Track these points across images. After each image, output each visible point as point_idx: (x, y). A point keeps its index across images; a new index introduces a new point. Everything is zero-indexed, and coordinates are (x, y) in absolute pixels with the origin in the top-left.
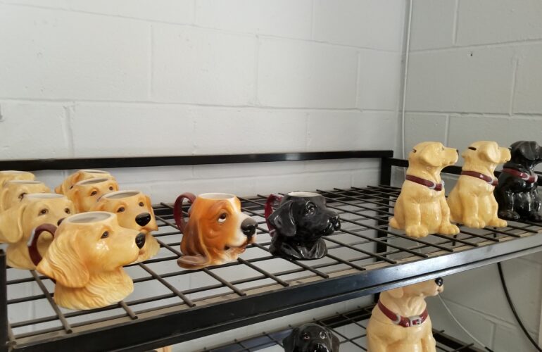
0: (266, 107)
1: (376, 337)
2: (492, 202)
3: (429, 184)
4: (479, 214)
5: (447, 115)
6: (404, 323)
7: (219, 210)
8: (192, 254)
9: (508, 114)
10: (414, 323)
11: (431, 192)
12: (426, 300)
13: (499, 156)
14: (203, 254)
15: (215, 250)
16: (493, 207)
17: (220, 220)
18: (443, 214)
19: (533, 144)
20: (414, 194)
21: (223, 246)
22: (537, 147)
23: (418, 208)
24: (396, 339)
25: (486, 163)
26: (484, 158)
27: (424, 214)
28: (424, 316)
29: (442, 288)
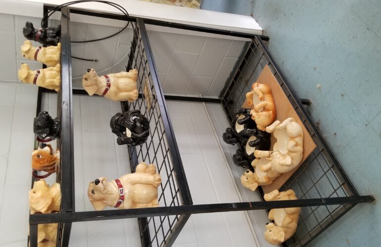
0: (9, 150)
1: (117, 97)
2: (50, 48)
3: (37, 75)
4: (54, 54)
5: (18, 61)
6: (109, 86)
7: (36, 158)
8: (54, 168)
9: (15, 34)
10: (109, 81)
11: (40, 75)
12: (100, 76)
13: (28, 45)
14: (55, 163)
15: (53, 159)
16: (52, 48)
17: (40, 157)
18: (51, 70)
19: (24, 29)
20: (41, 82)
21: (51, 156)
22: (26, 28)
23: (48, 81)
24: (117, 89)
25: (31, 51)
26: (28, 52)
27: (51, 78)
28: (107, 77)
29: (92, 70)
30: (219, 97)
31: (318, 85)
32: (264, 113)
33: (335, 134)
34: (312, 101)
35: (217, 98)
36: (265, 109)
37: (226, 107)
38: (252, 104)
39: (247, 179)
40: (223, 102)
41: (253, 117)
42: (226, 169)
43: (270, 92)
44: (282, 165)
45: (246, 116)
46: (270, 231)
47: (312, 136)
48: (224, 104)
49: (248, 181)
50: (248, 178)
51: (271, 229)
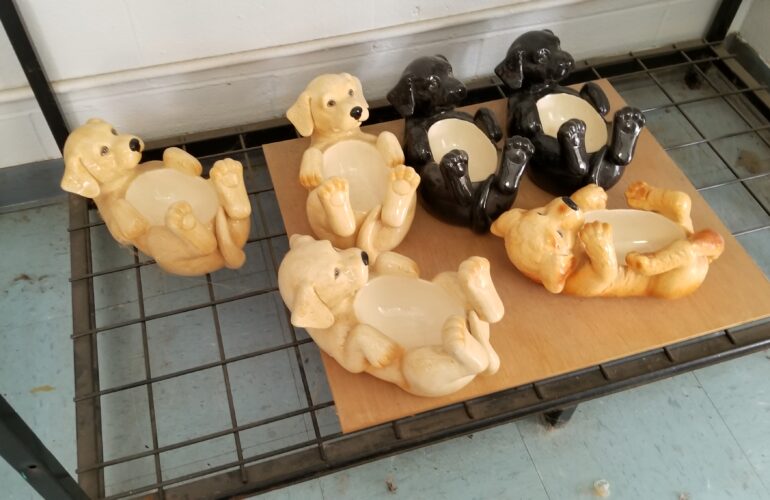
30: (735, 37)
31: (607, 487)
32: (563, 261)
33: (390, 488)
34: (555, 433)
35: (735, 26)
36: (583, 260)
37: (683, 60)
38: (633, 203)
39: (331, 103)
40: (707, 51)
41: (562, 210)
42: (415, 17)
43: (654, 293)
44: (297, 290)
45: (592, 159)
46: (104, 151)
47: (394, 425)
48: (695, 53)
49: (321, 106)
50: (332, 109)
51: (110, 156)
